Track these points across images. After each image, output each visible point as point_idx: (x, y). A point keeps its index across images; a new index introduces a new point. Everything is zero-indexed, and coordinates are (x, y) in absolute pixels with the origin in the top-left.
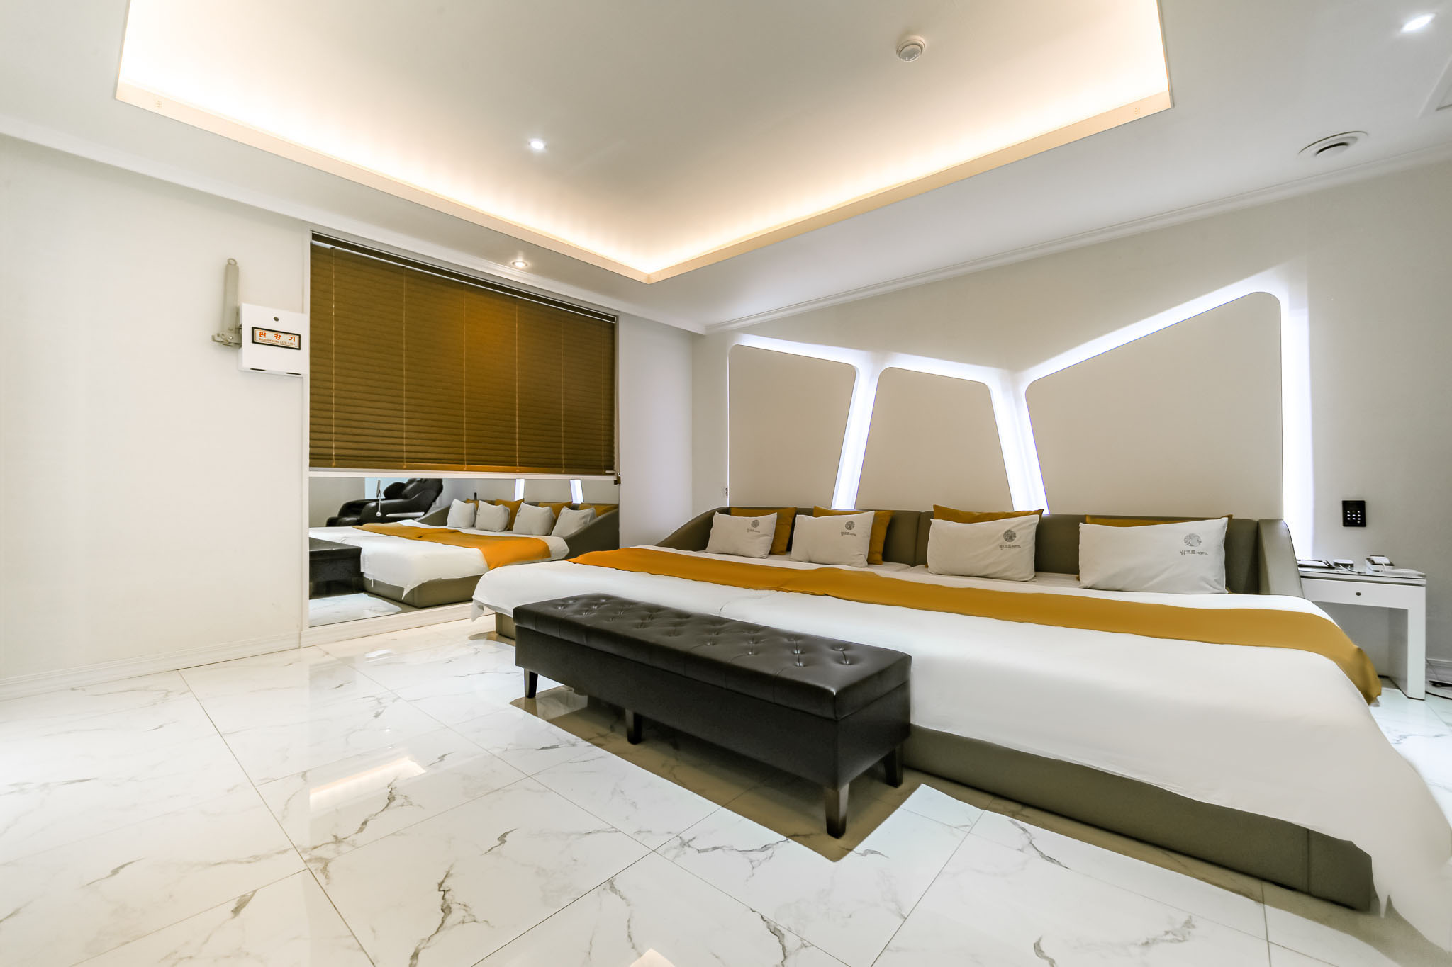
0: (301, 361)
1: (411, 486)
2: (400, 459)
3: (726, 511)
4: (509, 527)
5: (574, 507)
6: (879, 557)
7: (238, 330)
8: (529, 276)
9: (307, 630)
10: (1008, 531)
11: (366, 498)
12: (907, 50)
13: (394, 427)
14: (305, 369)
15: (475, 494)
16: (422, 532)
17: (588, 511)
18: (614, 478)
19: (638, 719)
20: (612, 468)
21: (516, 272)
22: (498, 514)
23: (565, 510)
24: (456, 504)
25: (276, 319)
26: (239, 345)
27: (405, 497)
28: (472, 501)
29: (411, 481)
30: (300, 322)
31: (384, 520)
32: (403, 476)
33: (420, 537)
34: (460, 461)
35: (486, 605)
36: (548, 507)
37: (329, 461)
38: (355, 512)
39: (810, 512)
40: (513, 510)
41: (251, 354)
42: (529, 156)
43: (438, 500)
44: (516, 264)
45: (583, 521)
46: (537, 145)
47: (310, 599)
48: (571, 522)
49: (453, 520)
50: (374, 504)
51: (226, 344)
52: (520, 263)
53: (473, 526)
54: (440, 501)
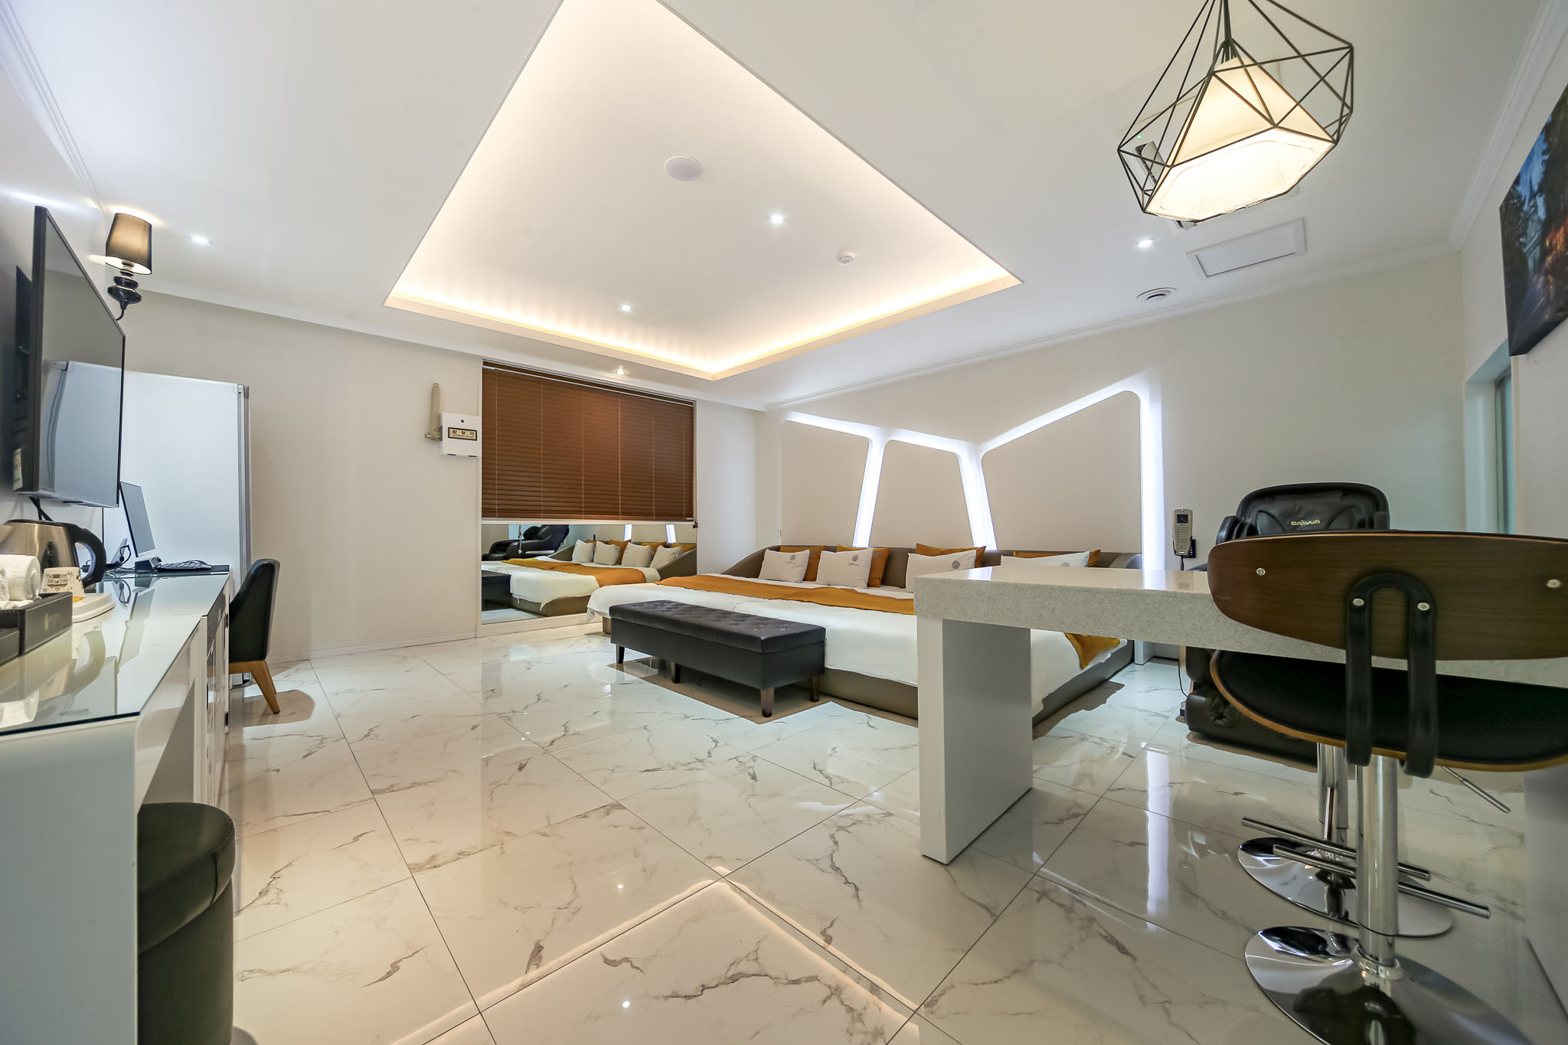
0: (476, 448)
1: (544, 529)
2: (539, 511)
3: (777, 549)
4: (619, 562)
5: (667, 545)
6: (878, 582)
7: (440, 429)
8: (629, 379)
9: (481, 627)
10: (956, 561)
11: (510, 539)
12: (844, 260)
13: (535, 489)
14: (480, 454)
15: (594, 536)
16: (554, 565)
17: (677, 549)
18: (693, 523)
19: (678, 667)
20: (692, 516)
21: (618, 377)
22: (611, 551)
23: (660, 548)
24: (579, 543)
25: (462, 421)
26: (441, 439)
27: (540, 539)
28: (592, 542)
29: (544, 526)
30: (476, 423)
31: (524, 556)
32: (538, 523)
33: (552, 569)
34: (580, 512)
35: (597, 612)
36: (648, 546)
37: (493, 514)
38: (501, 550)
39: (834, 549)
40: (622, 547)
41: (448, 445)
42: (621, 314)
43: (565, 541)
44: (618, 372)
45: (674, 556)
46: (626, 308)
47: (482, 610)
48: (664, 557)
49: (577, 557)
50: (516, 544)
51: (433, 439)
52: (621, 371)
53: (592, 561)
54: (567, 541)
